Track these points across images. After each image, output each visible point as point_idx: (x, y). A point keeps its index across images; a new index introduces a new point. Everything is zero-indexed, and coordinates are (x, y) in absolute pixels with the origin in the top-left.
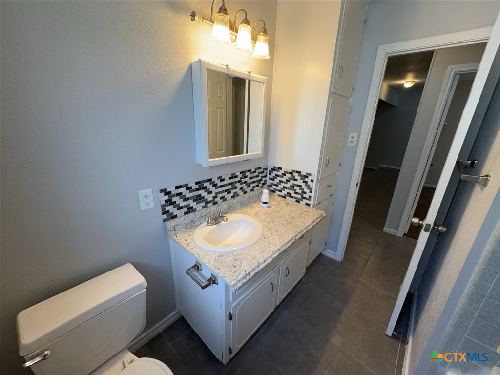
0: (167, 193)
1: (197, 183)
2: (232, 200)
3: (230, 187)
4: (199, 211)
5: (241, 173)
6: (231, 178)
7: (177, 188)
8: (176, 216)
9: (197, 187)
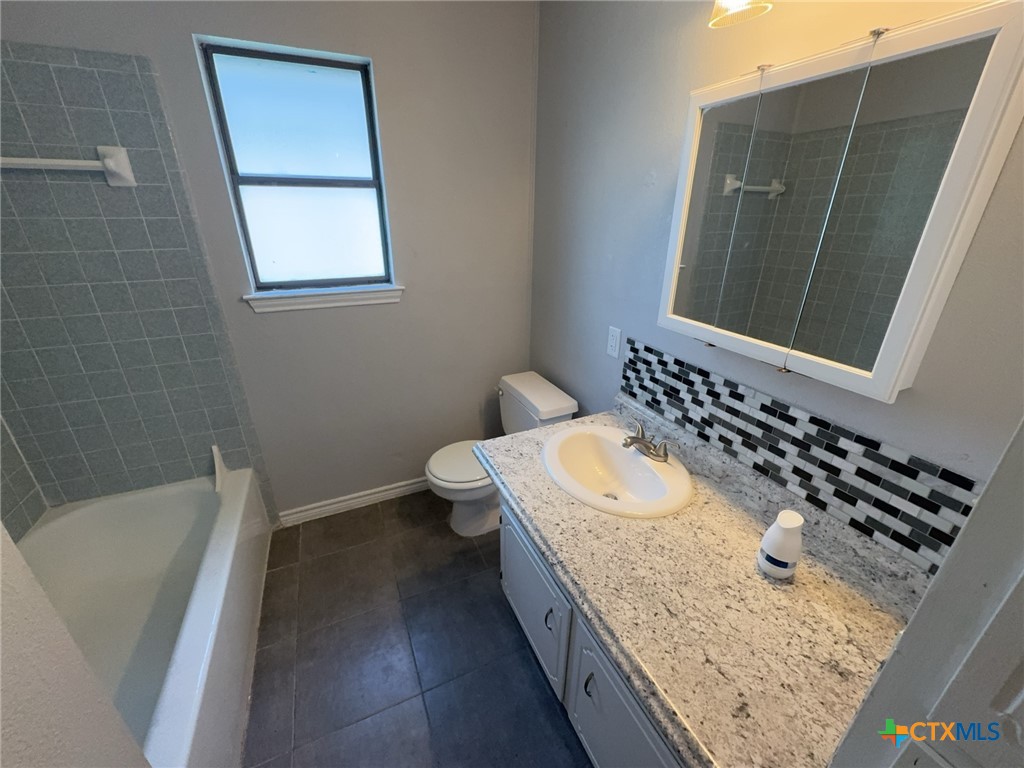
0: (635, 350)
1: (677, 362)
2: (750, 471)
3: (758, 432)
4: (666, 419)
5: (813, 420)
6: (764, 408)
7: (648, 350)
8: (634, 395)
9: (675, 369)
